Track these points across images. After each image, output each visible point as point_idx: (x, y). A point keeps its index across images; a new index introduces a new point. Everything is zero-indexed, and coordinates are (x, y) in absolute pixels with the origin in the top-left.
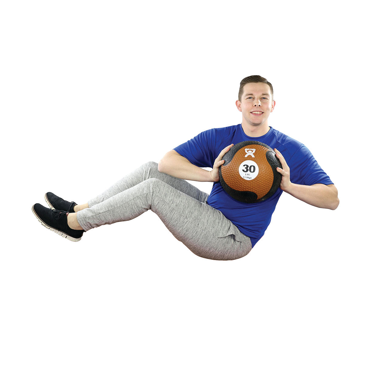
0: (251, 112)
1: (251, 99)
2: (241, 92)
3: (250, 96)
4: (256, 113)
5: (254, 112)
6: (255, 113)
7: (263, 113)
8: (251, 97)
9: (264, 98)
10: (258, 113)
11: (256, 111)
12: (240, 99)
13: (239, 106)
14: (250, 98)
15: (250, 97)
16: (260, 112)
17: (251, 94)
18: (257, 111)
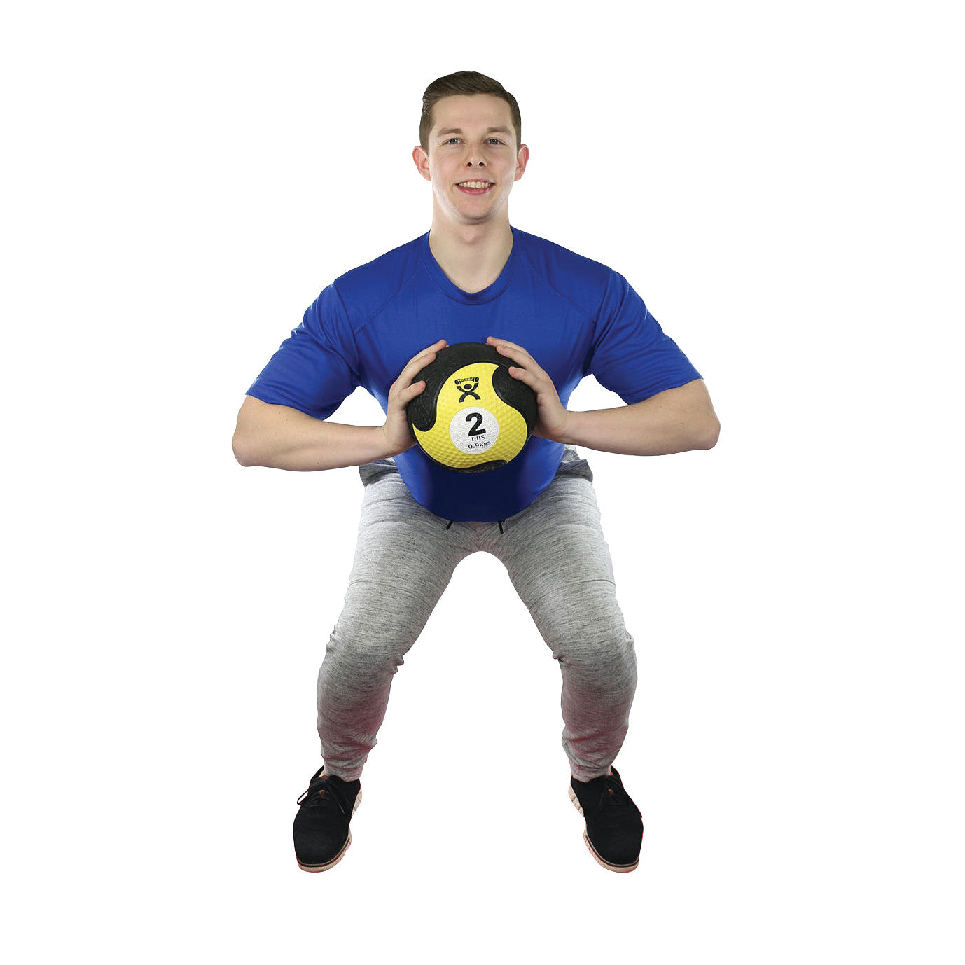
0: (458, 185)
1: (456, 145)
2: (427, 122)
3: (453, 136)
4: (473, 185)
5: (466, 182)
6: (469, 185)
7: (492, 184)
8: (456, 139)
9: (495, 141)
10: (479, 185)
11: (471, 181)
12: (424, 144)
13: (423, 168)
14: (453, 141)
15: (454, 139)
16: (485, 182)
17: (457, 131)
18: (476, 181)
